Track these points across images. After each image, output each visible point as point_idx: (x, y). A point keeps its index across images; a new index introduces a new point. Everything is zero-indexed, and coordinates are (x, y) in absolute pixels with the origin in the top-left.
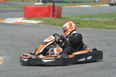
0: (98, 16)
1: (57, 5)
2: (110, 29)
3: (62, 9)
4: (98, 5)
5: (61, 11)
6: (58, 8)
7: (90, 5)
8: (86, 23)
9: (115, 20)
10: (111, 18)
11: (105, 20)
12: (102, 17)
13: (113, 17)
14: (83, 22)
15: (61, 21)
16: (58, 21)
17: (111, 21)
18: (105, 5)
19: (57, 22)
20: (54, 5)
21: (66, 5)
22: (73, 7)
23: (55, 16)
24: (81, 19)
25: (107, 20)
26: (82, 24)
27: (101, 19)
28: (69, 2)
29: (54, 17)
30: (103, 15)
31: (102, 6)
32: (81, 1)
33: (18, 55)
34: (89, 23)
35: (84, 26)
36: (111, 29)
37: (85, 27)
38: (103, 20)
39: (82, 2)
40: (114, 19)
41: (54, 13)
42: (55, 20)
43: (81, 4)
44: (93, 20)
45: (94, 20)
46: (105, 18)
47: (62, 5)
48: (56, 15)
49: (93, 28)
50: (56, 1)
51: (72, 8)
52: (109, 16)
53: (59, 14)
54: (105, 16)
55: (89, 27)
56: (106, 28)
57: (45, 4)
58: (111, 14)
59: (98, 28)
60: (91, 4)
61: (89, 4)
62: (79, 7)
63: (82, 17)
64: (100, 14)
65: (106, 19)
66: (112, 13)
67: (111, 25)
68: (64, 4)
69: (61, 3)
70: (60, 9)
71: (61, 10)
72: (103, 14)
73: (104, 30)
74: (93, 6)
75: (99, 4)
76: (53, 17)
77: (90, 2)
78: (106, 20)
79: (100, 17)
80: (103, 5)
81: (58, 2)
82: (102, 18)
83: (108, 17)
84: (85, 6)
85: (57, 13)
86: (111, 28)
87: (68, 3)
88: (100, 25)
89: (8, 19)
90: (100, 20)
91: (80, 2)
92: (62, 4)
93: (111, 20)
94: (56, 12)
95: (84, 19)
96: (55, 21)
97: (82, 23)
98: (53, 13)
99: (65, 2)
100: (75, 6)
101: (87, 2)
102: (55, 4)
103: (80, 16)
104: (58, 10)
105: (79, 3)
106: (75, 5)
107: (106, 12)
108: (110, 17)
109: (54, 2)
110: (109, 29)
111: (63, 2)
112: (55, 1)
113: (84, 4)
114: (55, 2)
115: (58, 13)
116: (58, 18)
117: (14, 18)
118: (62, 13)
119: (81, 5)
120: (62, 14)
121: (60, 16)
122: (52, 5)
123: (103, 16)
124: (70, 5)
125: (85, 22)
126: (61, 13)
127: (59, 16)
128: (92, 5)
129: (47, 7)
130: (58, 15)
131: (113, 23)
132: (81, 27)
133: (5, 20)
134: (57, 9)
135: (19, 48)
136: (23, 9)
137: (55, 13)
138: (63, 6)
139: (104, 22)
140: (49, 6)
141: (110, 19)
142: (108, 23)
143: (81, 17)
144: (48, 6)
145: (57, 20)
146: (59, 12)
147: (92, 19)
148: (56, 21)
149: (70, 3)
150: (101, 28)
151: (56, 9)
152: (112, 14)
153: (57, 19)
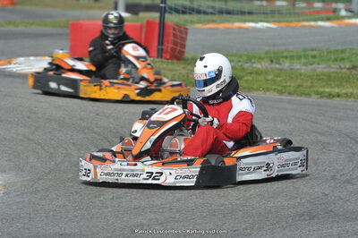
0: (299, 58)
1: (171, 19)
2: (334, 97)
3: (186, 33)
4: (299, 21)
5: (184, 39)
6: (174, 29)
7: (274, 22)
8: (261, 78)
9: (349, 69)
10: (338, 63)
11: (318, 70)
12: (311, 60)
13: (343, 59)
14: (251, 73)
15: (184, 68)
16: (176, 71)
17: (336, 73)
18: (321, 23)
19: (172, 73)
20: (162, 19)
21: (199, 22)
22: (221, 26)
23: (167, 52)
24: (246, 65)
25: (325, 70)
26: (247, 81)
27: (305, 65)
28: (210, 10)
29: (162, 57)
30: (314, 53)
31: (312, 27)
32: (246, 10)
33: (49, 173)
34: (270, 77)
35: (255, 87)
36: (337, 99)
37: (257, 89)
38: (314, 70)
39: (250, 13)
40: (348, 66)
41: (162, 45)
42: (165, 65)
43: (247, 17)
44: (281, 70)
45: (285, 68)
46: (318, 64)
47: (186, 21)
48: (169, 50)
49: (281, 93)
50: (171, 9)
51: (217, 29)
52: (333, 57)
53: (179, 48)
54: (321, 56)
55: (268, 90)
56: (321, 95)
57: (135, 17)
58: (337, 51)
59: (298, 95)
60: (276, 19)
61: (270, 19)
62: (240, 28)
63: (249, 60)
64: (305, 50)
65: (320, 66)
66: (340, 48)
67: (338, 86)
68: (195, 17)
69: (184, 13)
70: (181, 32)
71: (184, 35)
72: (313, 50)
73: (314, 99)
74: (283, 25)
75: (301, 18)
76: (158, 57)
77: (273, 12)
78: (322, 68)
79: (303, 60)
80: (313, 23)
81: (177, 11)
82: (311, 64)
83: (329, 60)
84: (260, 25)
85: (171, 46)
86: (338, 96)
87: (206, 13)
88: (304, 84)
89: (22, 59)
90: (304, 68)
91: (242, 13)
92: (187, 17)
93: (338, 71)
94: (168, 41)
95: (255, 65)
96: (164, 69)
97: (249, 77)
98: (159, 45)
99: (199, 12)
100: (228, 25)
101: (264, 13)
102: (167, 15)
103: (241, 57)
104: (175, 36)
105: (239, 17)
106: (228, 21)
107: (322, 44)
108: (336, 60)
109: (163, 11)
110: (331, 96)
111: (192, 11)
112: (167, 9)
113: (254, 17)
114: (165, 11)
115: (175, 43)
116: (175, 61)
117: (39, 58)
118: (189, 43)
119: (245, 21)
120: (187, 48)
121: (182, 53)
122: (157, 20)
123: (314, 57)
124: (213, 21)
125: (258, 73)
126: (183, 46)
127: (176, 54)
128: (279, 22)
129: (141, 26)
130: (173, 50)
131: (343, 80)
132: (244, 88)
133: (10, 63)
134: (172, 31)
135: (52, 150)
136: (68, 31)
137: (165, 43)
138: (192, 22)
139: (317, 75)
140: (149, 23)
141: (334, 67)
142: (329, 79)
143: (245, 58)
144: (144, 23)
145: (170, 66)
146: (179, 41)
147: (278, 66)
148: (170, 70)
149: (212, 13)
150: (308, 95)
151: (169, 33)
152: (343, 51)
153: (172, 63)
